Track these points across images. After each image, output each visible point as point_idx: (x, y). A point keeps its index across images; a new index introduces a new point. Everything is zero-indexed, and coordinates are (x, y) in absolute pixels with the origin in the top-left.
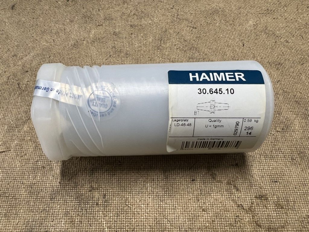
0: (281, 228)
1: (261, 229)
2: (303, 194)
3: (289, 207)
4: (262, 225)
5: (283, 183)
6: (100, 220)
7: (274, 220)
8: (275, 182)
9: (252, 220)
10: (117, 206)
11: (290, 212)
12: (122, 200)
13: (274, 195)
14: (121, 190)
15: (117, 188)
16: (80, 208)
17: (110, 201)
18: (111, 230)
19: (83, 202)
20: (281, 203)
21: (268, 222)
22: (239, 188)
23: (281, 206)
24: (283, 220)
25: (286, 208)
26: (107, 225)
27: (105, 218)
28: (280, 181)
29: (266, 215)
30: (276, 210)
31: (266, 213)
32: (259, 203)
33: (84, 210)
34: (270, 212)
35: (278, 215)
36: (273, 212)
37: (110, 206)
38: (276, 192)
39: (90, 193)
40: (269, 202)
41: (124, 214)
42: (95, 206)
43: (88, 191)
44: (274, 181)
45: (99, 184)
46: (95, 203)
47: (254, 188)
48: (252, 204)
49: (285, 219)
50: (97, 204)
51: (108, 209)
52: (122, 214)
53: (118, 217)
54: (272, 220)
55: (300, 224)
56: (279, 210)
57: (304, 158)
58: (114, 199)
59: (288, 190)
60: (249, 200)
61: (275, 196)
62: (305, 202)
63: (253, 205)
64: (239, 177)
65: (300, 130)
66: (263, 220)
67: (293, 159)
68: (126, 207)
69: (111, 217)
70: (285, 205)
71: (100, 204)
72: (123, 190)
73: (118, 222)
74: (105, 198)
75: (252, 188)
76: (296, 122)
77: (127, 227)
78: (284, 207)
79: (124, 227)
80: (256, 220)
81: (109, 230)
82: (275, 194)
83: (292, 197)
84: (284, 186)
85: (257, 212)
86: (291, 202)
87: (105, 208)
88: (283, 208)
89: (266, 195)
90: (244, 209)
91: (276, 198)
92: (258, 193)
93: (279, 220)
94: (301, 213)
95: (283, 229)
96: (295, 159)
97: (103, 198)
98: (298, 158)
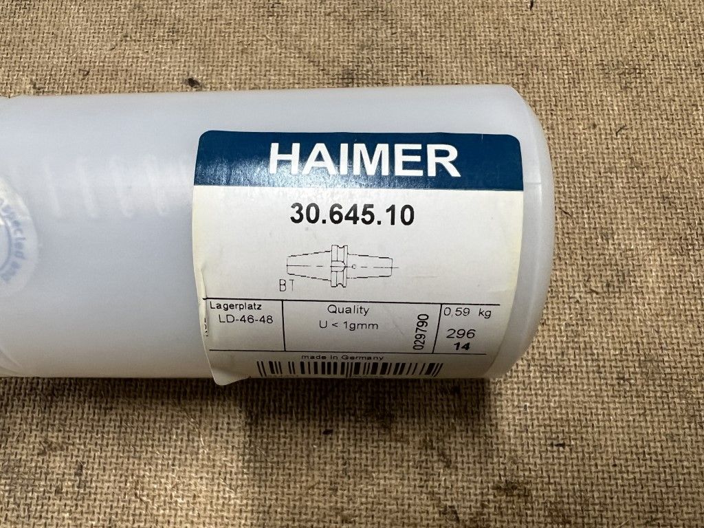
2: (632, 482)
3: (586, 520)
5: (580, 449)
8: (558, 445)
10: (110, 497)
12: (126, 481)
13: (549, 483)
14: (126, 454)
15: (116, 448)
16: (12, 500)
17: (94, 485)
19: (22, 485)
20: (566, 506)
22: (453, 459)
23: (563, 516)
28: (573, 443)
32: (504, 505)
33: (22, 507)
37: (93, 496)
38: (557, 474)
39: (40, 459)
40: (532, 503)
42: (52, 495)
43: (36, 452)
44: (555, 442)
45: (67, 434)
46: (54, 489)
47: (495, 460)
48: (483, 506)
50: (58, 491)
51: (85, 505)
57: (656, 376)
58: (106, 478)
59: (593, 469)
60: (476, 495)
61: (552, 487)
62: (635, 508)
63: (486, 510)
64: (458, 428)
65: (659, 288)
67: (623, 378)
68: (135, 502)
70: (576, 515)
71: (67, 493)
72: (132, 454)
74: (81, 475)
75: (490, 460)
76: (653, 264)
78: (573, 520)
82: (552, 481)
83: (599, 491)
84: (583, 459)
86: (593, 504)
87: (80, 503)
88: (569, 522)
89: (527, 483)
90: (458, 519)
91: (552, 493)
92: (505, 476)
96: (629, 380)
97: (76, 474)
98: (638, 376)
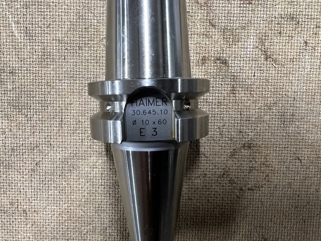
0: (241, 29)
1: (215, 29)
4: (217, 24)
6: (4, 13)
7: (235, 19)
9: (205, 18)
11: (259, 9)
18: (19, 25)
21: (226, 21)
24: (247, 19)
25: (254, 4)
26: (13, 19)
27: (10, 10)
29: (226, 12)
30: (242, 5)
31: (226, 9)
34: (233, 9)
35: (241, 12)
36: (236, 9)
41: (35, 5)
49: (250, 18)
52: (32, 5)
53: (28, 10)
54: (232, 19)
55: (267, 25)
56: (245, 5)
66: (220, 18)
69: (19, 10)
73: (28, 16)
77: (40, 23)
79: (37, 23)
80: (211, 18)
81: (17, 25)
85: (215, 8)
93: (241, 18)
94: (273, 11)
95: (243, 31)
